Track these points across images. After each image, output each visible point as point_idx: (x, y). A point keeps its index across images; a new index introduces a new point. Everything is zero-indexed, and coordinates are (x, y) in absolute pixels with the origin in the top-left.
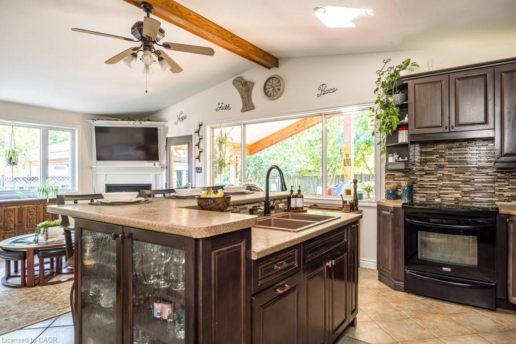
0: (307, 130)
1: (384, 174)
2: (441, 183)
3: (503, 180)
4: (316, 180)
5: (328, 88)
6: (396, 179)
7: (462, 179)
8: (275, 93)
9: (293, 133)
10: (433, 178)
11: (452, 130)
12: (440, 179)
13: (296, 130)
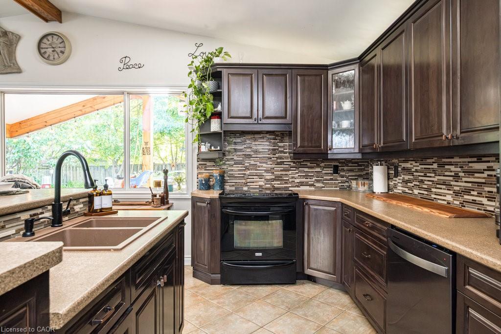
0: (97, 112)
1: (196, 164)
2: (248, 172)
3: (295, 169)
4: (103, 170)
5: (132, 62)
6: (207, 168)
7: (265, 169)
8: (56, 56)
9: (77, 114)
10: (241, 167)
11: (259, 122)
12: (247, 168)
13: (81, 110)
